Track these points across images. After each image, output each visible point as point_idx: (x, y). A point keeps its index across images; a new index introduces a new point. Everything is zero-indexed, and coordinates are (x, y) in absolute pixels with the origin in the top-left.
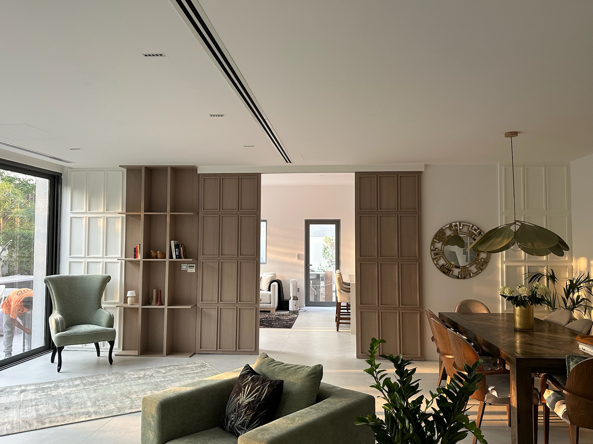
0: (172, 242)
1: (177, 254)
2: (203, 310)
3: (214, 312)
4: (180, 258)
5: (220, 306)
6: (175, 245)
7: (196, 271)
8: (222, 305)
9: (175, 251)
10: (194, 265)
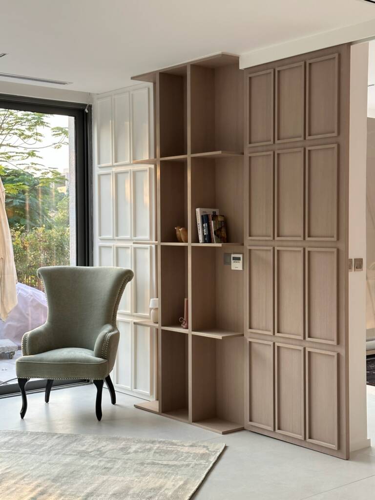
0: (198, 210)
1: (205, 234)
2: (255, 346)
3: (268, 353)
4: (210, 241)
5: (278, 342)
6: (202, 217)
7: (243, 268)
8: (282, 340)
9: (203, 227)
10: (241, 256)
